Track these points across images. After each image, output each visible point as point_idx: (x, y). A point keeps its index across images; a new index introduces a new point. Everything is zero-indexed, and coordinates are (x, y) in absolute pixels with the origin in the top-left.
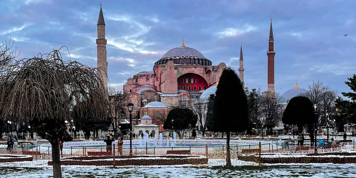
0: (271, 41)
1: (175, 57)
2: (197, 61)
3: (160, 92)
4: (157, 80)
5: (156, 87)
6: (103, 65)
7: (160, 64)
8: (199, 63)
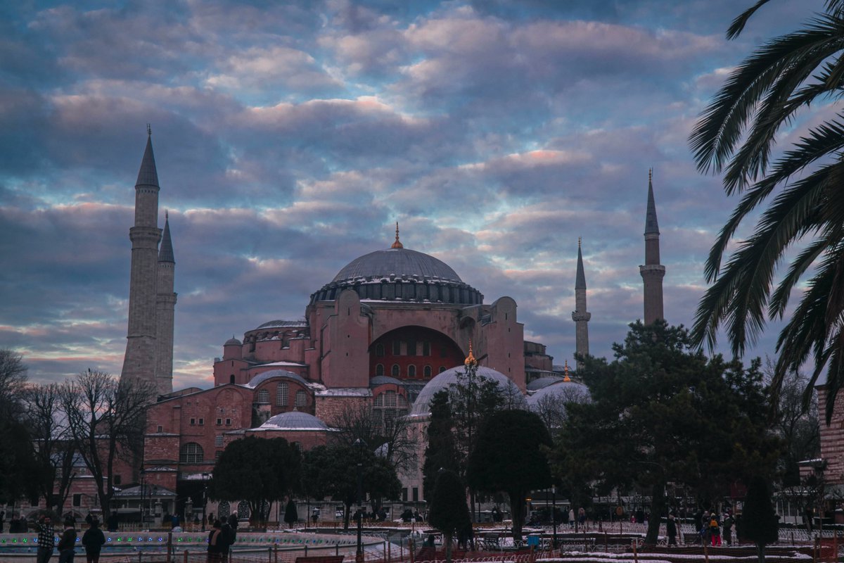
0: (651, 236)
1: (369, 279)
2: (433, 293)
3: (321, 382)
4: (312, 345)
5: (308, 367)
6: (147, 304)
7: (324, 298)
8: (441, 298)
